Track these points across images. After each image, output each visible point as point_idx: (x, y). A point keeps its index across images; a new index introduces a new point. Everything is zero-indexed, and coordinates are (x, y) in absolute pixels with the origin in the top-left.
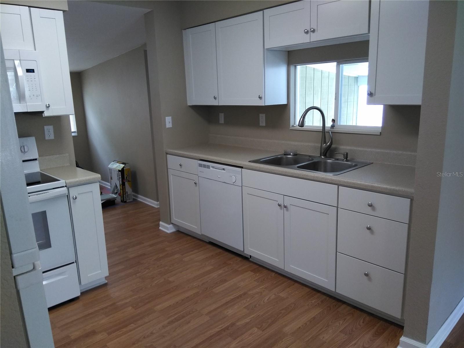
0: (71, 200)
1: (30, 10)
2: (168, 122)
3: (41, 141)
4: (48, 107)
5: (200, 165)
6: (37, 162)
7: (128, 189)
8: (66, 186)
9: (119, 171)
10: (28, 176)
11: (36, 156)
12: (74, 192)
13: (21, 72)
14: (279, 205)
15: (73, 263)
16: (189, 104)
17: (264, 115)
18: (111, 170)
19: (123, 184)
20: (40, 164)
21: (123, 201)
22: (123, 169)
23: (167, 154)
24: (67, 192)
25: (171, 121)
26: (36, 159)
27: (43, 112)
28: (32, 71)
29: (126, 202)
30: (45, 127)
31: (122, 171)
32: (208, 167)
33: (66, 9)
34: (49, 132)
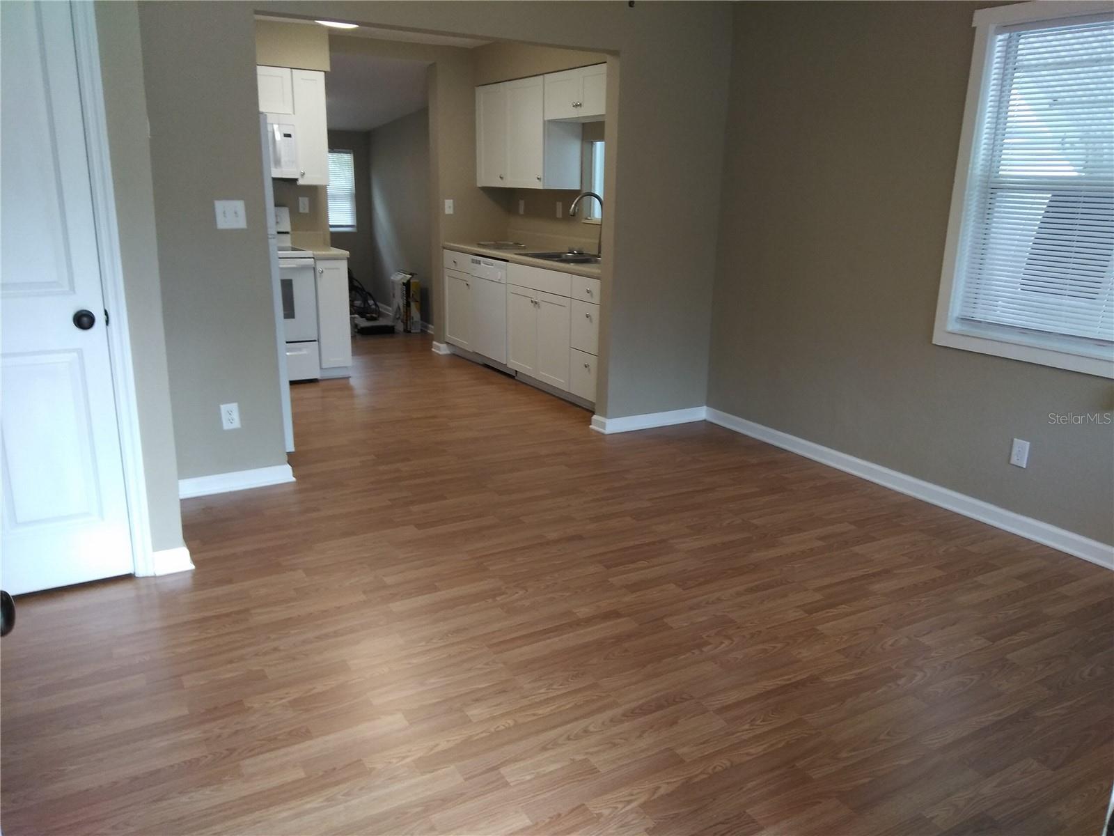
0: (318, 274)
1: (292, 72)
2: (449, 207)
3: (294, 213)
4: (303, 175)
5: (473, 261)
6: (289, 236)
7: (415, 313)
8: (313, 258)
9: (404, 284)
10: (278, 247)
11: (288, 229)
12: (321, 266)
13: (278, 137)
14: (532, 302)
15: (315, 341)
16: (479, 185)
17: (561, 204)
18: (393, 282)
19: (408, 305)
20: (292, 238)
21: (407, 331)
22: (409, 281)
23: (444, 248)
24: (313, 263)
25: (452, 205)
26: (287, 233)
27: (296, 180)
28: (289, 136)
29: (410, 332)
30: (300, 198)
31: (407, 285)
32: (479, 262)
33: (328, 69)
34: (304, 204)
